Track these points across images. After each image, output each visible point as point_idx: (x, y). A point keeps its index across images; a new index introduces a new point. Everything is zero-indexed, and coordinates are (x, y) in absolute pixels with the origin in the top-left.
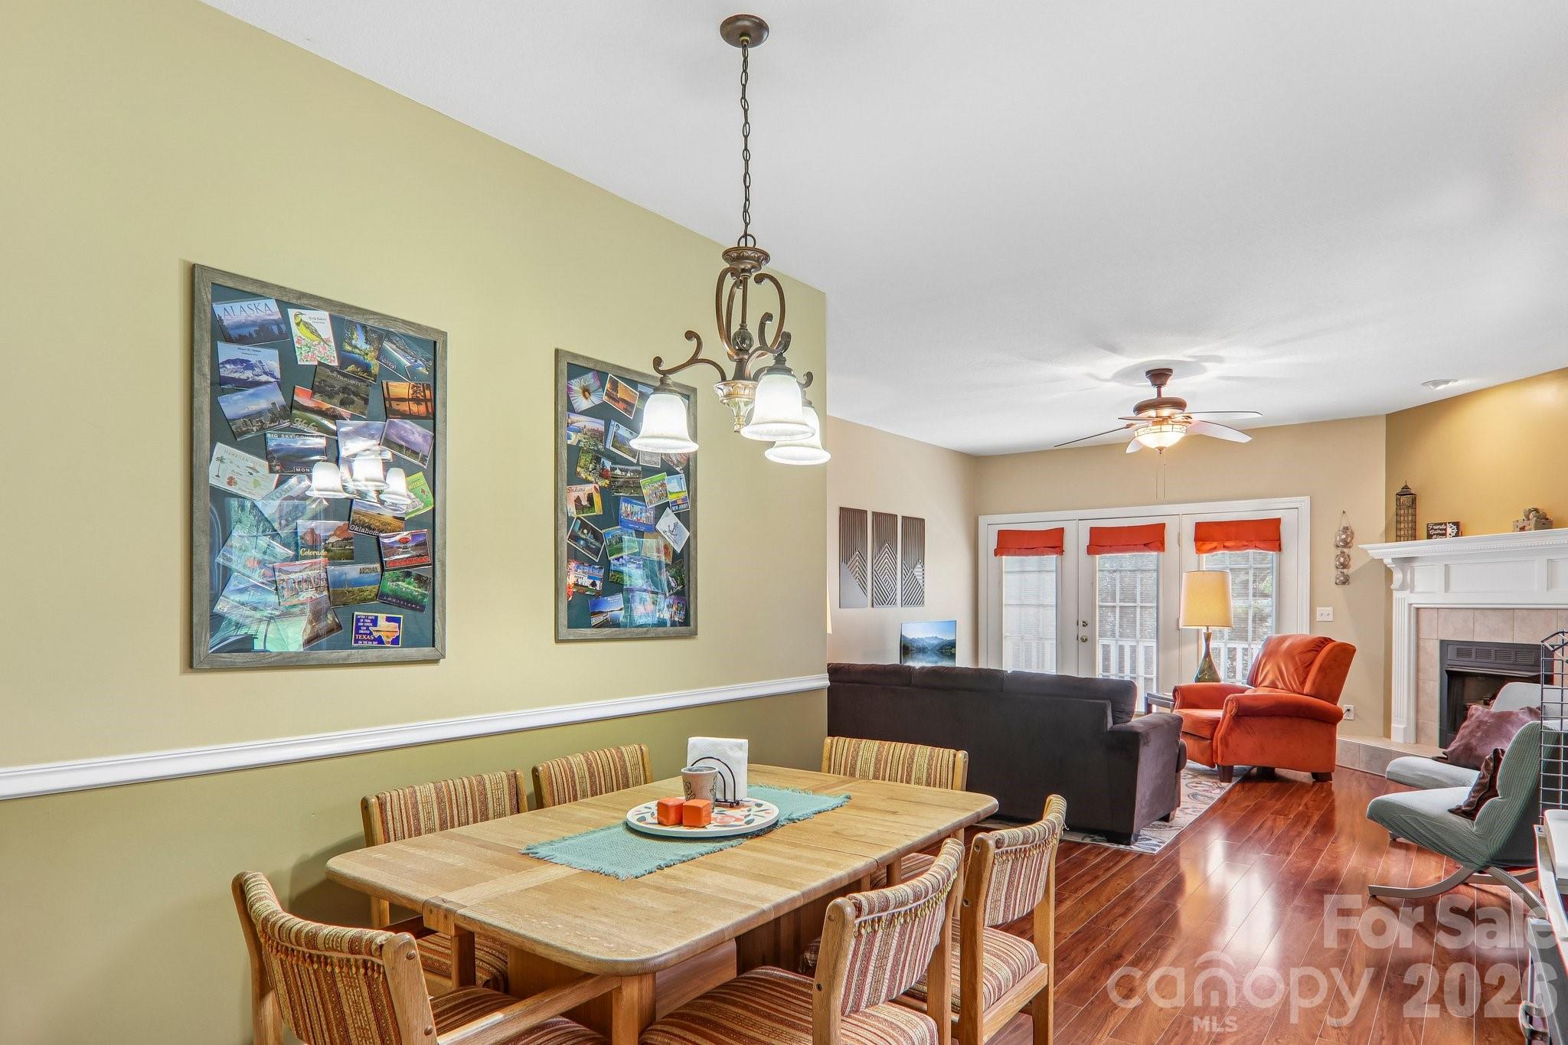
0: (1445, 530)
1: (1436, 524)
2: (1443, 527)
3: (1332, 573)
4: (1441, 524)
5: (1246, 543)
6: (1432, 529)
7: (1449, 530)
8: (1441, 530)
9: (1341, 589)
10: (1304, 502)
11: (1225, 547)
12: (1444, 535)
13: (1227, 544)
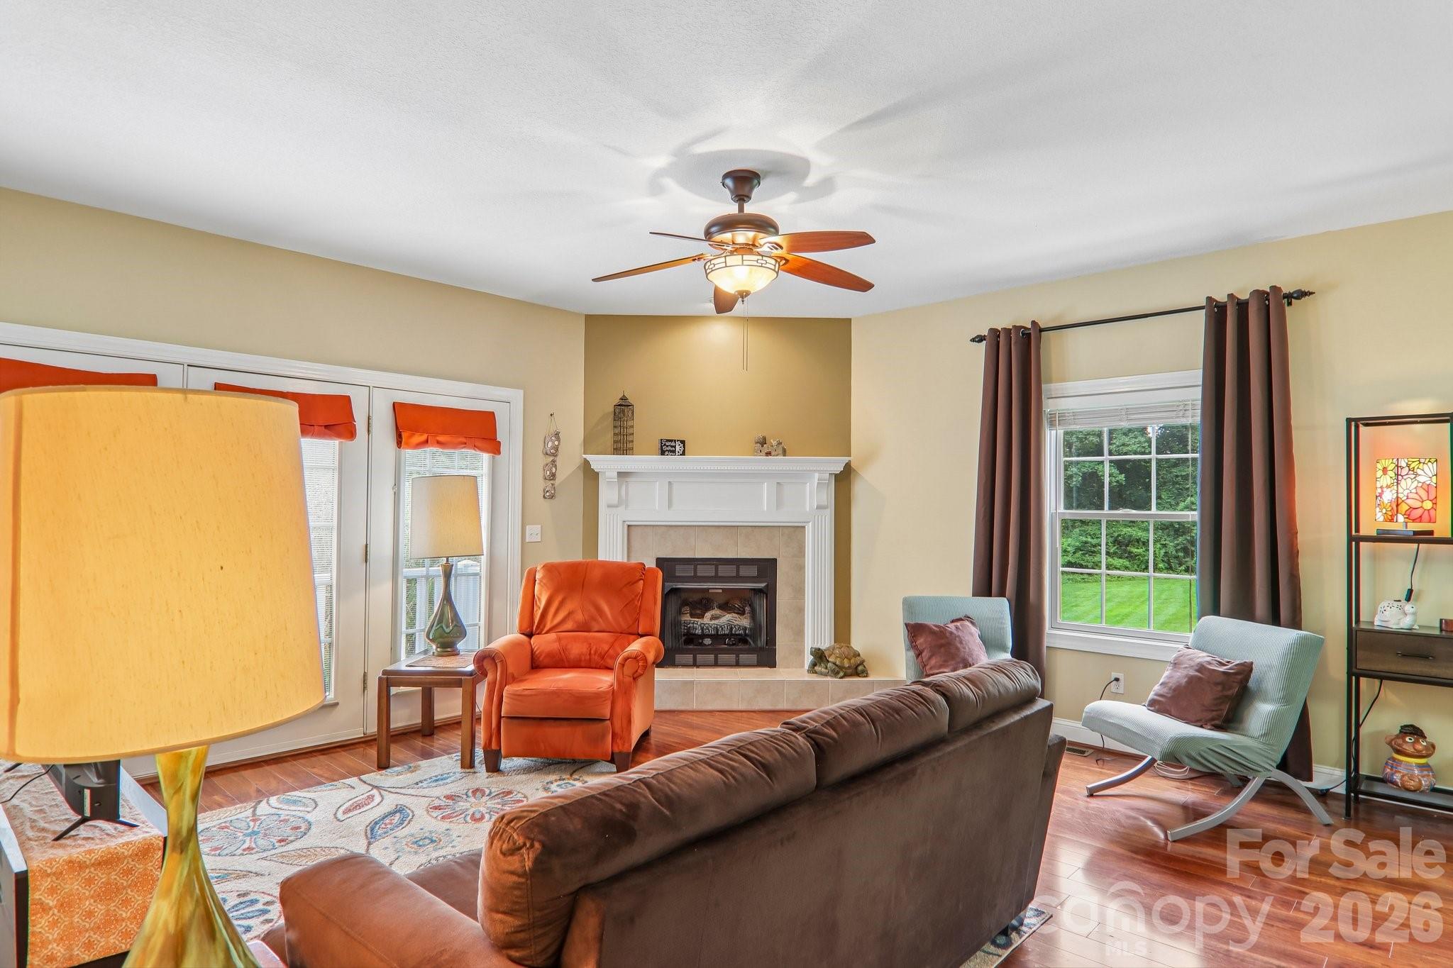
0: (675, 447)
1: (668, 441)
2: (673, 444)
3: (539, 484)
4: (671, 441)
5: (464, 440)
6: (665, 445)
7: (678, 448)
8: (672, 446)
9: (547, 503)
10: (516, 395)
11: (440, 444)
12: (674, 452)
13: (441, 438)
